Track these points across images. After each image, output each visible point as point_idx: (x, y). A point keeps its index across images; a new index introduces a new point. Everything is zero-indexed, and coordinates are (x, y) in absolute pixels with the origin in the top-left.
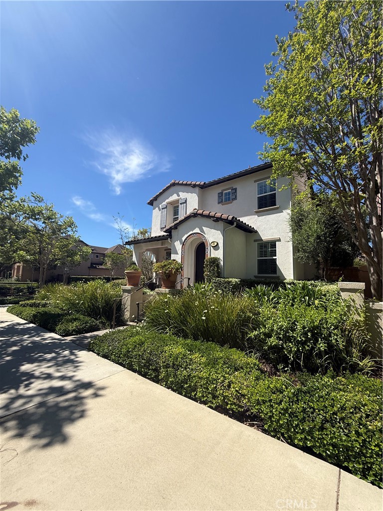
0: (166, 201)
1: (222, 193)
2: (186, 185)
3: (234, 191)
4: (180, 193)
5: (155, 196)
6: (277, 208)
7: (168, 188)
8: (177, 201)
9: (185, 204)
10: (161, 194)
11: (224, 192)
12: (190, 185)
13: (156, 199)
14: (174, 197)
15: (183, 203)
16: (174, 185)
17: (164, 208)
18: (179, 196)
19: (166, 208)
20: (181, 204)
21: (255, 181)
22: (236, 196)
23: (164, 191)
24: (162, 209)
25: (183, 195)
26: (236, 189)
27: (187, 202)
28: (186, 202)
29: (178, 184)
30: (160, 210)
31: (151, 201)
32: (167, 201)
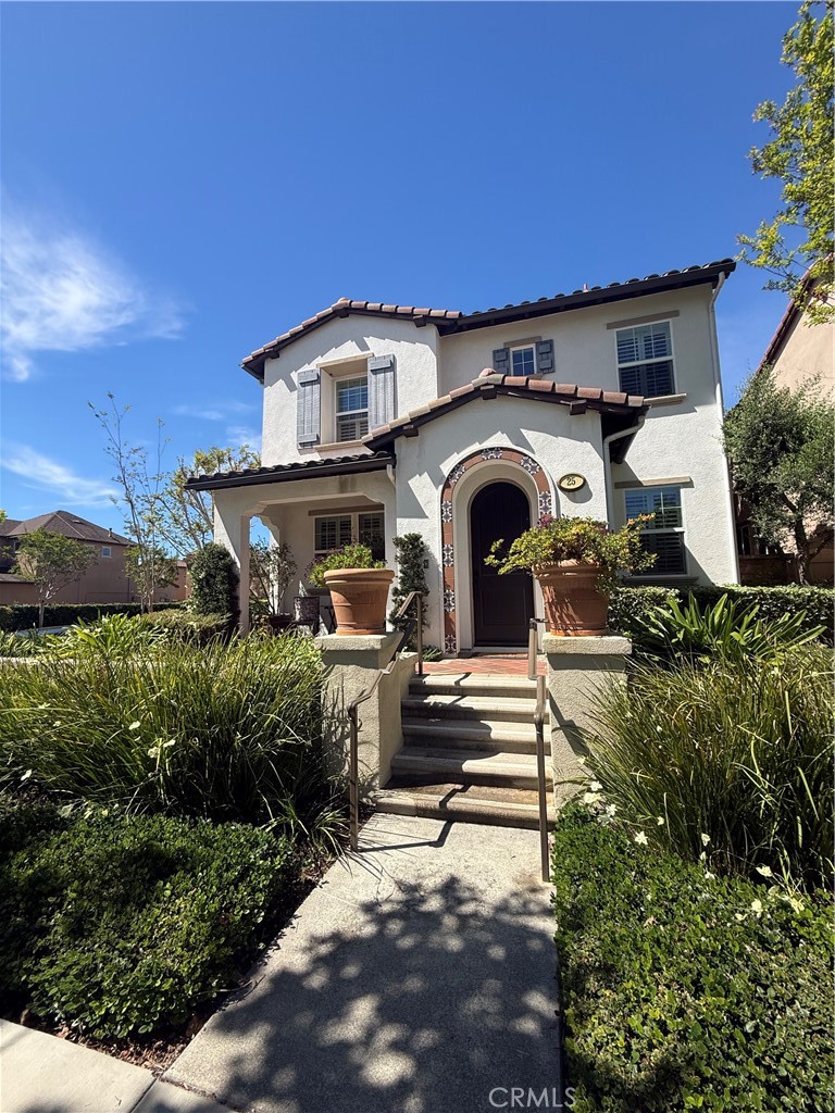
0: (316, 362)
1: (506, 350)
2: (394, 315)
3: (544, 349)
4: (370, 341)
5: (275, 342)
6: (680, 401)
7: (324, 321)
8: (361, 364)
9: (389, 375)
10: (296, 337)
11: (512, 349)
12: (408, 317)
13: (275, 352)
14: (348, 351)
15: (385, 370)
16: (345, 312)
17: (312, 383)
18: (364, 347)
19: (318, 381)
20: (375, 372)
21: (610, 326)
22: (552, 363)
23: (310, 329)
24: (303, 384)
25: (379, 347)
26: (550, 343)
27: (398, 369)
28: (392, 367)
29: (363, 312)
30: (292, 387)
31: (256, 357)
32: (320, 360)
